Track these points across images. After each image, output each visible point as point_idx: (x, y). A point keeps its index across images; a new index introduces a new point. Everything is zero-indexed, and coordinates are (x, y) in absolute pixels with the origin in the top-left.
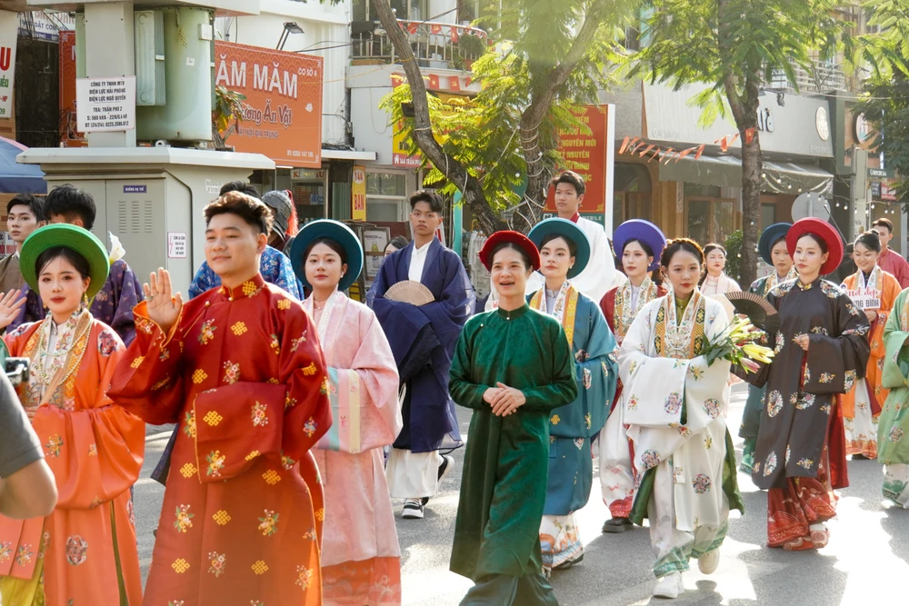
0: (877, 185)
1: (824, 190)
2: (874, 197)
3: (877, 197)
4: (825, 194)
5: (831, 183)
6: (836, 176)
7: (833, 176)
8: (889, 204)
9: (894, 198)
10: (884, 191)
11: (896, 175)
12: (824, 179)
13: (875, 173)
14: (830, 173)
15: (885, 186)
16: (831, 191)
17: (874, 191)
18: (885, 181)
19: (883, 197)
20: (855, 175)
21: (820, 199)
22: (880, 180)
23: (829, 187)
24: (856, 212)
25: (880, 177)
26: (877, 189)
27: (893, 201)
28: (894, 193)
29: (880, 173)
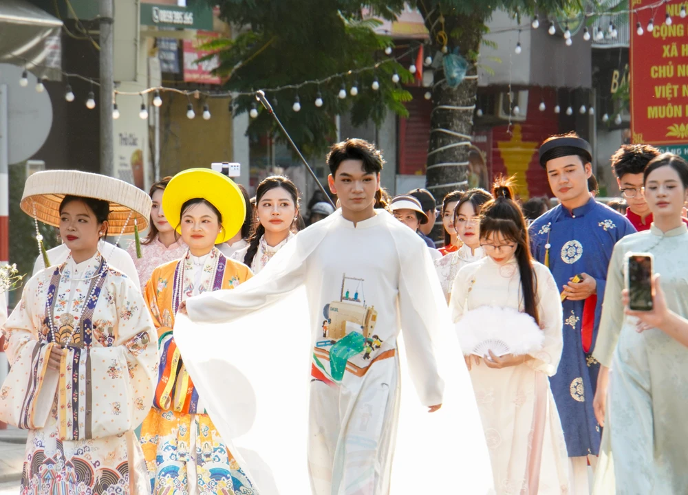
0: (174, 47)
1: (38, 60)
2: (166, 76)
3: (173, 78)
4: (38, 70)
5: (54, 42)
6: (69, 23)
7: (59, 23)
8: (197, 94)
9: (215, 79)
10: (189, 58)
11: (218, 24)
12: (37, 29)
13: (164, 16)
14: (53, 13)
15: (192, 50)
16: (55, 62)
17: (166, 61)
18: (191, 36)
19: (188, 77)
20: (110, 21)
21: (24, 82)
22: (180, 35)
23: (51, 52)
24: (116, 115)
25: (180, 27)
26: (172, 57)
27: (213, 87)
28: (213, 64)
29: (177, 17)
